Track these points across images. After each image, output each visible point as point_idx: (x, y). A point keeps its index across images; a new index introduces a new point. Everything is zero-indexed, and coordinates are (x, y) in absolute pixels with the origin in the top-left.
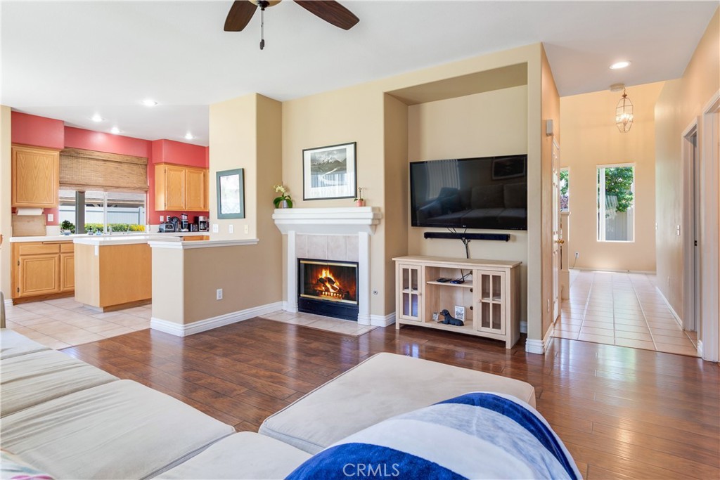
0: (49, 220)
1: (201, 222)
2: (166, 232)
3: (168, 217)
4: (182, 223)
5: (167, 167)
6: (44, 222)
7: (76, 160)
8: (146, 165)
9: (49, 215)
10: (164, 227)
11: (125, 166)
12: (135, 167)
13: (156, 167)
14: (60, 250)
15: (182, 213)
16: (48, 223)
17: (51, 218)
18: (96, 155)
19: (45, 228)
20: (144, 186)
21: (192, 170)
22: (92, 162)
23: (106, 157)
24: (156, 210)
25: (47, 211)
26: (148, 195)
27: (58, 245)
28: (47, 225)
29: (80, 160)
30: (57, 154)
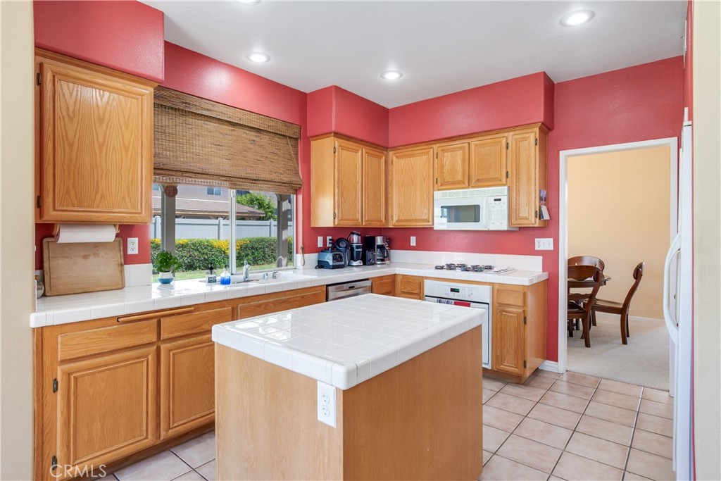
0: (130, 252)
1: (379, 247)
2: (334, 267)
3: (329, 238)
4: (352, 249)
5: (337, 142)
6: (118, 257)
7: (182, 119)
8: (297, 139)
9: (130, 240)
10: (328, 258)
11: (265, 139)
12: (281, 141)
13: (314, 143)
14: (159, 333)
15: (352, 230)
16: (128, 259)
17: (133, 246)
18: (218, 111)
19: (122, 272)
20: (294, 179)
21: (371, 151)
22: (213, 126)
23: (235, 116)
24: (313, 226)
25: (125, 231)
26: (300, 197)
27: (156, 320)
28: (126, 263)
29: (191, 120)
30: (148, 91)
